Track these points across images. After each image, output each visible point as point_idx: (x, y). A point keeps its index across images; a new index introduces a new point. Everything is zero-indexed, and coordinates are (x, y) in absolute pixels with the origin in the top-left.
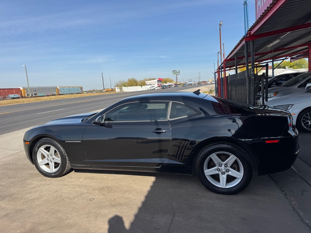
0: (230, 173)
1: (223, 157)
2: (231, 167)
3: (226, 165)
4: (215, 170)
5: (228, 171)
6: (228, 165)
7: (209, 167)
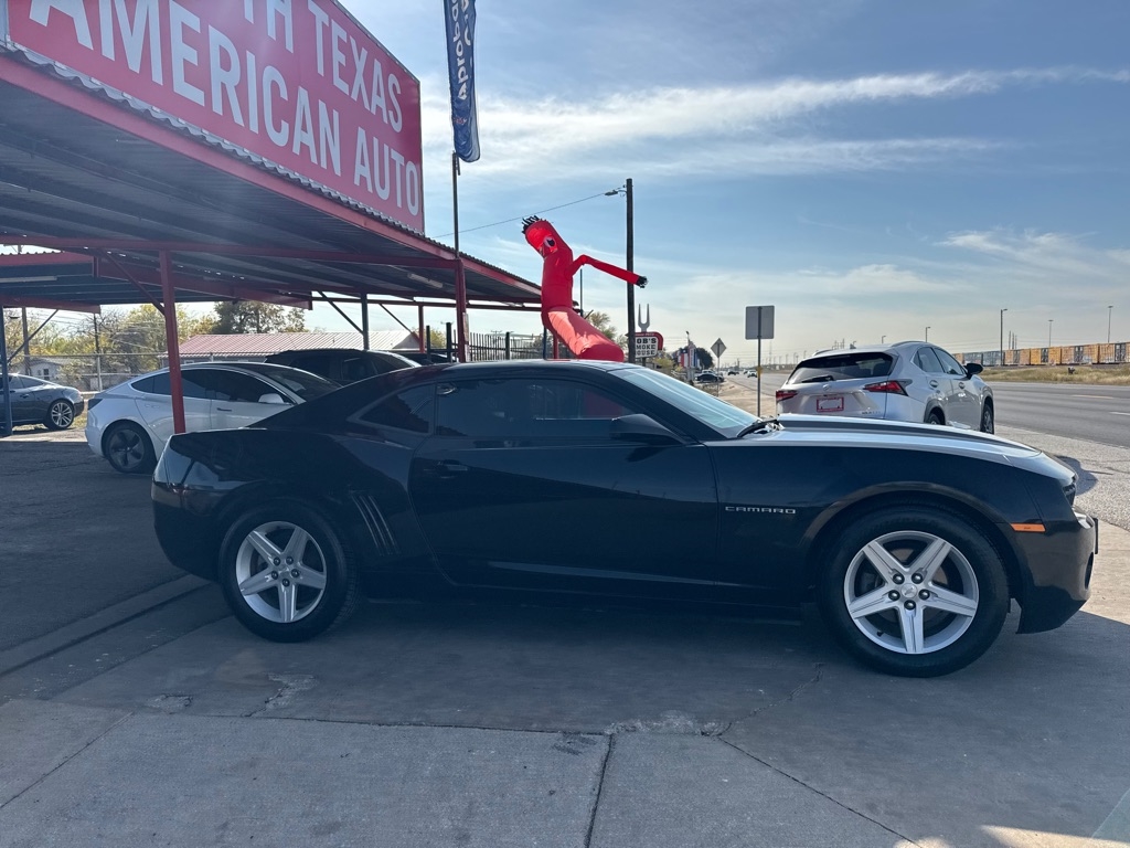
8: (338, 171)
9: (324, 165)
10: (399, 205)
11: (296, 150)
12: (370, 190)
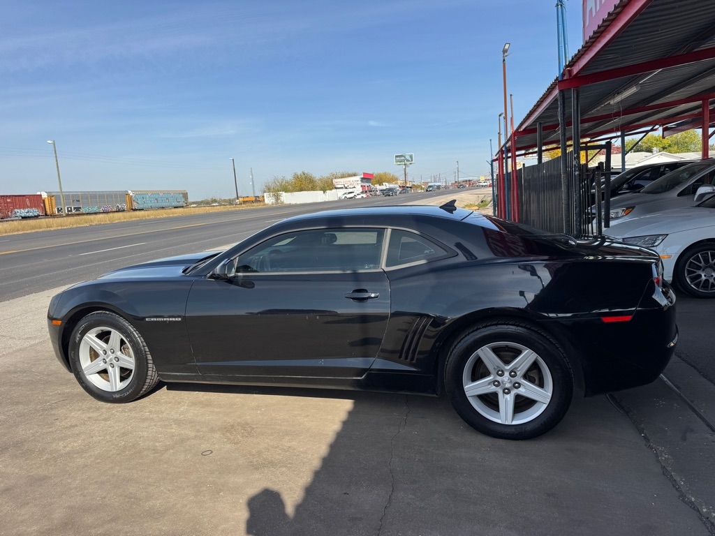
0: (522, 391)
1: (507, 355)
2: (526, 376)
3: (513, 373)
4: (489, 384)
5: (517, 385)
6: (518, 373)
7: (474, 378)
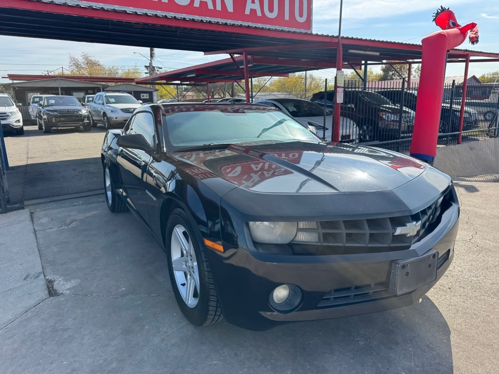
8: (230, 9)
9: (219, 8)
10: (287, 18)
11: (197, 4)
12: (259, 14)
